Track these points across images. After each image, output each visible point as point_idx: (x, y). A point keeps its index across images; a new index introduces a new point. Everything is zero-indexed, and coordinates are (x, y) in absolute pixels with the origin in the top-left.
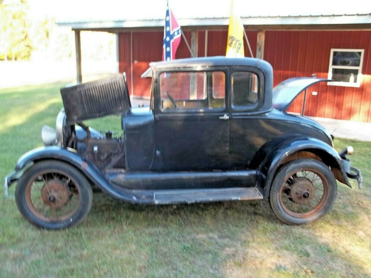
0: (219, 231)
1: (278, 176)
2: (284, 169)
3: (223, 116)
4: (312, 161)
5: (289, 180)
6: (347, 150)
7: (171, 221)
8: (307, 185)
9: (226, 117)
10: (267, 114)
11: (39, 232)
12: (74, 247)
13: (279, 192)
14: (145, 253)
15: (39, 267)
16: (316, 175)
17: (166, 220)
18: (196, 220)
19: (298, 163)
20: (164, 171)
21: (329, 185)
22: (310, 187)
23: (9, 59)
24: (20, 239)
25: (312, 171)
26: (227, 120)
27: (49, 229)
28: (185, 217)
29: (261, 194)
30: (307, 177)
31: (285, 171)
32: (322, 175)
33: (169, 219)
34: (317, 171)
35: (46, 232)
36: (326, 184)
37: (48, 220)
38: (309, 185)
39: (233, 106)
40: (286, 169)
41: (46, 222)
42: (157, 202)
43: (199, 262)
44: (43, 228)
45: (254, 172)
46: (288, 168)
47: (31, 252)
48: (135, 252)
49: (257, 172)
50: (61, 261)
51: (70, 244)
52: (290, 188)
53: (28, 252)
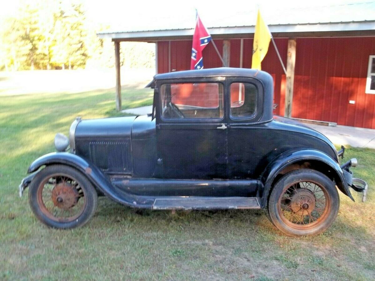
0: (216, 238)
1: (276, 186)
2: (283, 179)
3: (221, 126)
4: (312, 172)
5: (288, 191)
6: (351, 162)
7: (172, 227)
8: (307, 196)
9: (224, 127)
10: (266, 124)
11: (48, 230)
12: (74, 246)
13: (278, 202)
14: (136, 255)
15: (38, 262)
16: (317, 187)
17: (168, 225)
18: (196, 227)
19: (297, 173)
20: (166, 177)
21: (330, 198)
22: (310, 198)
23: (66, 67)
24: (30, 235)
25: (313, 183)
26: (225, 129)
27: (56, 228)
28: (187, 223)
29: (259, 204)
30: (307, 188)
31: (283, 182)
32: (323, 187)
33: (171, 224)
34: (318, 183)
35: (54, 230)
36: (327, 196)
37: (57, 220)
38: (310, 196)
39: (231, 116)
40: (284, 180)
41: (55, 222)
42: (155, 208)
43: (186, 267)
44: (52, 227)
45: (255, 182)
46: (286, 178)
47: (36, 247)
48: (128, 253)
49: (257, 181)
50: (59, 257)
51: (72, 242)
52: (289, 198)
53: (33, 247)
